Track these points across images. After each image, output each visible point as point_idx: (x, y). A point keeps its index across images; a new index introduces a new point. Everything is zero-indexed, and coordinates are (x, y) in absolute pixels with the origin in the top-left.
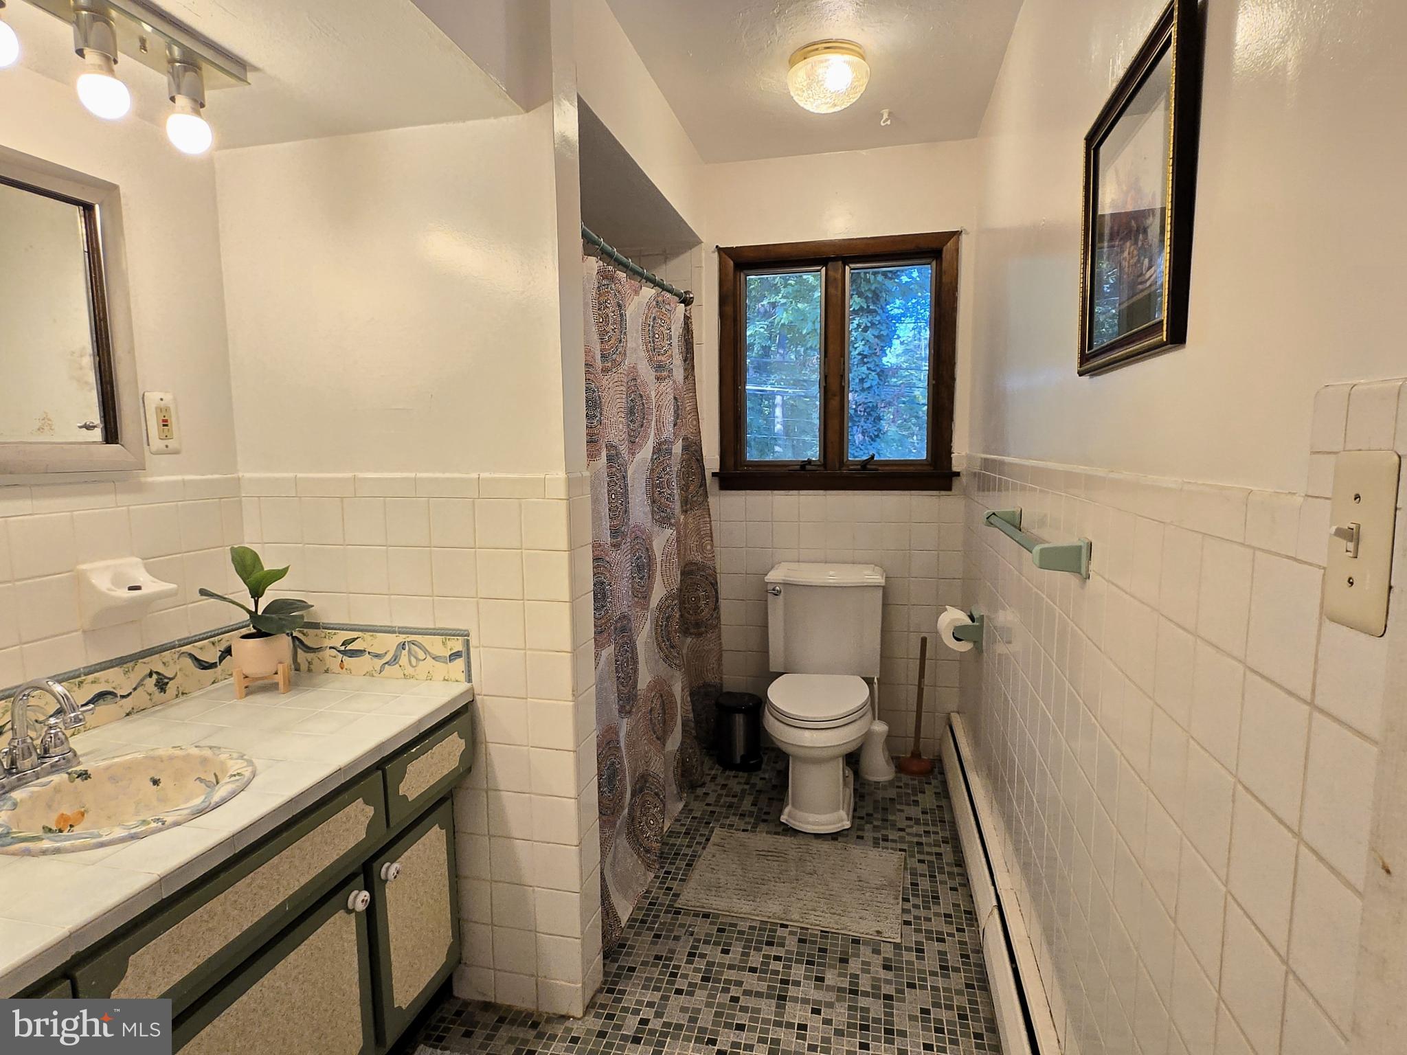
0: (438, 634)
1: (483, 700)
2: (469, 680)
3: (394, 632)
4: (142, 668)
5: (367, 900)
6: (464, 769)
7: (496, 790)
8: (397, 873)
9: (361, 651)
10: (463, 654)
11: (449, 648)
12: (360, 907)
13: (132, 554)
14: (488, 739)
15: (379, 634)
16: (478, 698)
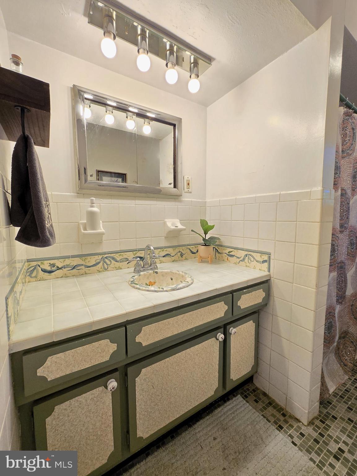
0: (259, 253)
1: (274, 280)
2: (269, 271)
3: (244, 250)
4: (177, 250)
5: (223, 338)
6: (264, 304)
7: (276, 316)
8: (235, 333)
9: (233, 255)
10: (268, 261)
11: (262, 258)
12: (221, 340)
13: (178, 219)
14: (275, 295)
15: (240, 251)
16: (272, 279)
